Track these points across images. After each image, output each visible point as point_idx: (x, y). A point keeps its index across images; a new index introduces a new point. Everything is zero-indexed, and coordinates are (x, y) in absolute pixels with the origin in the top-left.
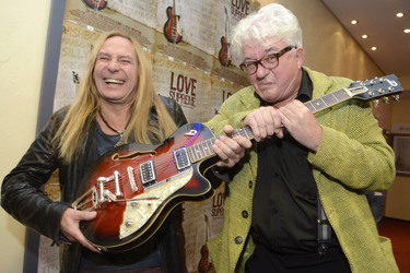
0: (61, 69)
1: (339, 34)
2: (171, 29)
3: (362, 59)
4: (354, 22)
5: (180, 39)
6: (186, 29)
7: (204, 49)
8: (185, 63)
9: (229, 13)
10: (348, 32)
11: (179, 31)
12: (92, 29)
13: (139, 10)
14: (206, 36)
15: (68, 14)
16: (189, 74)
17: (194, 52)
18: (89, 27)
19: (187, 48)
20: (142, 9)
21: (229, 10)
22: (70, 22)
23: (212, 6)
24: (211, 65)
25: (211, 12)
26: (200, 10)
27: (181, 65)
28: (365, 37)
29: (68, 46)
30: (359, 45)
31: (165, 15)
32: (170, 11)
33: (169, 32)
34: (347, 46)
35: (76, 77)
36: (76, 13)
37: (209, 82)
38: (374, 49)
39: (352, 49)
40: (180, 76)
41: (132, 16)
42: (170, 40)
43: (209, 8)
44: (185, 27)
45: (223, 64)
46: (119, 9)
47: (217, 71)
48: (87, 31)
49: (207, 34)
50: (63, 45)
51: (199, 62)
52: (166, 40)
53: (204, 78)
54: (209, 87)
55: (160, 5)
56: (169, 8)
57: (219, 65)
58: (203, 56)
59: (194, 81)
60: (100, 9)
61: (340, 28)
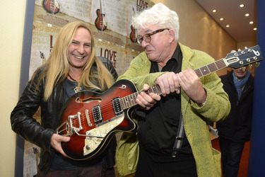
0: (33, 50)
1: (206, 19)
2: (99, 22)
3: (221, 32)
4: (214, 11)
5: (105, 28)
6: (109, 22)
7: (121, 33)
8: (109, 42)
9: (135, 10)
10: (211, 17)
11: (104, 23)
12: (51, 25)
13: (79, 12)
14: (121, 25)
15: (36, 17)
16: (112, 49)
17: (114, 35)
18: (49, 25)
19: (110, 33)
20: (81, 11)
21: (135, 8)
22: (37, 23)
23: (124, 7)
24: (125, 42)
25: (124, 11)
26: (117, 10)
27: (106, 44)
28: (222, 19)
29: (36, 36)
30: (219, 24)
31: (96, 14)
32: (98, 11)
33: (98, 24)
34: (211, 25)
35: (42, 55)
36: (41, 17)
37: (124, 53)
38: (228, 26)
39: (214, 26)
40: (106, 50)
41: (75, 16)
42: (99, 29)
43: (122, 8)
44: (108, 20)
45: (133, 41)
46: (67, 13)
47: (129, 45)
48: (48, 27)
49: (122, 24)
50: (33, 37)
51: (118, 41)
52: (96, 29)
53: (121, 50)
54: (125, 55)
55: (92, 9)
56: (98, 10)
57: (130, 42)
58: (120, 37)
59: (115, 52)
60: (55, 13)
61: (206, 15)
